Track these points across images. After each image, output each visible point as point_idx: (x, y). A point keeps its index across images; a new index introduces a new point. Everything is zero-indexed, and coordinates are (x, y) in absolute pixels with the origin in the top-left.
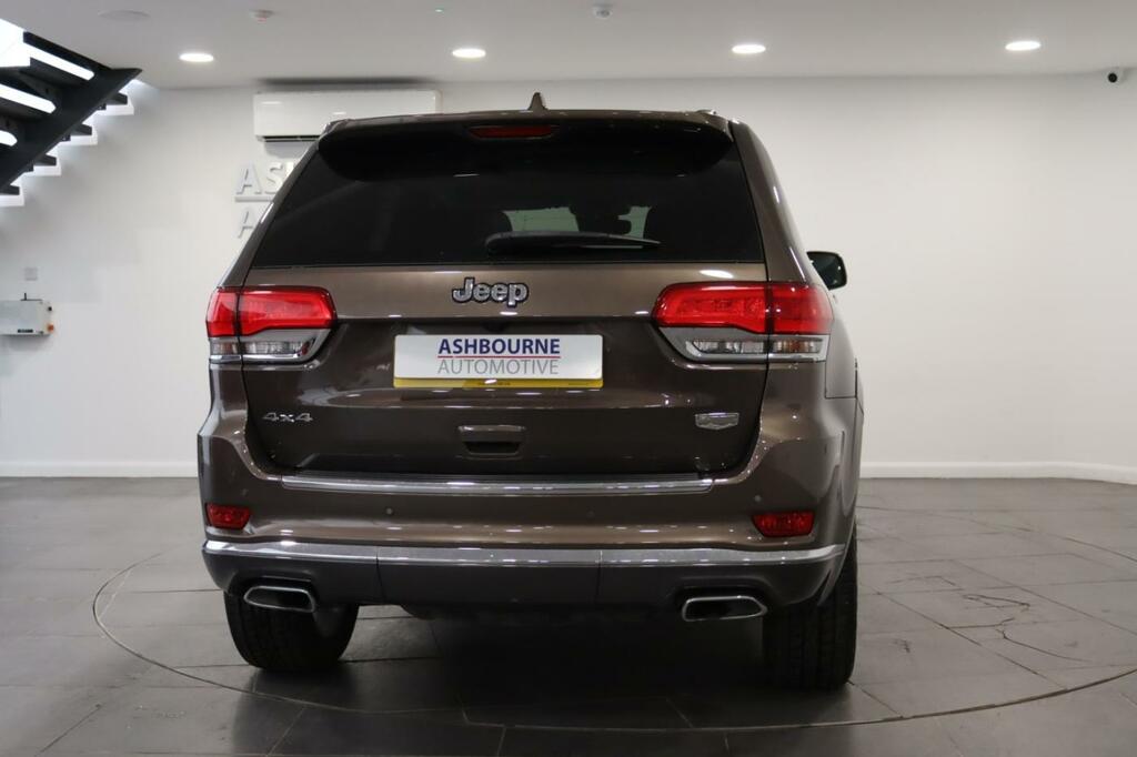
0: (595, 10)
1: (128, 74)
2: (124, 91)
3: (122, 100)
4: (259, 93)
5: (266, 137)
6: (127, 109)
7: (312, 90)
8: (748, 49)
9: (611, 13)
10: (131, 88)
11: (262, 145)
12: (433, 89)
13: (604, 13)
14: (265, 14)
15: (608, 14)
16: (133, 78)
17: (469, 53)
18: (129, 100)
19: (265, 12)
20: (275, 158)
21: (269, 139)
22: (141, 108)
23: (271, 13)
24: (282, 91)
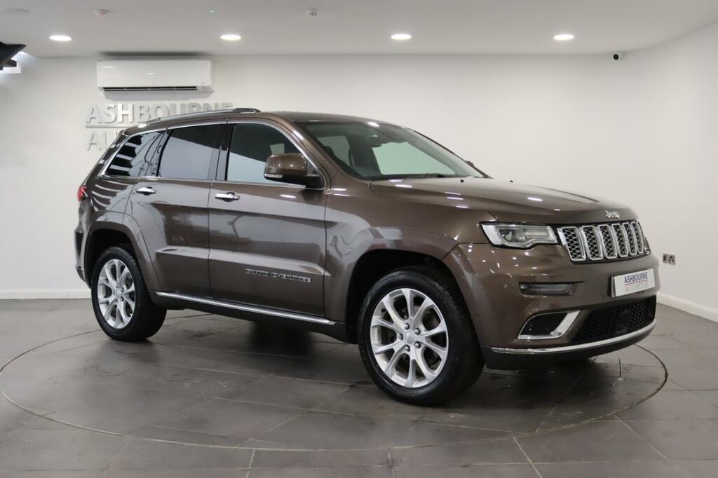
0: (308, 12)
1: (17, 48)
2: (14, 58)
3: (13, 64)
4: (100, 61)
6: (17, 70)
7: (133, 59)
8: (401, 37)
9: (318, 14)
10: (18, 57)
11: (102, 93)
12: (208, 59)
13: (314, 14)
14: (104, 12)
15: (316, 14)
16: (20, 50)
17: (231, 37)
18: (18, 64)
19: (103, 10)
20: (110, 101)
21: (106, 89)
22: (26, 70)
23: (107, 11)
24: (113, 59)
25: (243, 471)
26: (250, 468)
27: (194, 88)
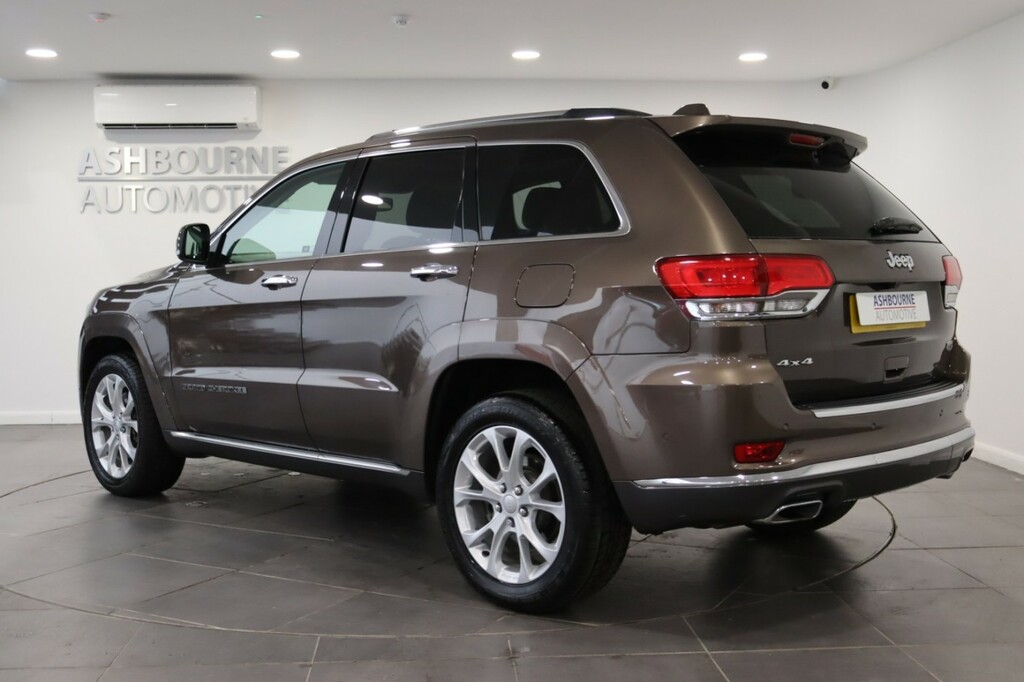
0: (395, 19)
4: (99, 86)
5: (106, 125)
7: (146, 84)
8: (526, 55)
9: (408, 22)
11: (102, 132)
12: (253, 85)
13: (403, 22)
14: (104, 16)
15: (406, 22)
17: (286, 54)
19: (103, 14)
20: (113, 143)
21: (107, 126)
23: (109, 15)
24: (119, 84)
25: (302, 666)
26: (312, 663)
27: (232, 126)
